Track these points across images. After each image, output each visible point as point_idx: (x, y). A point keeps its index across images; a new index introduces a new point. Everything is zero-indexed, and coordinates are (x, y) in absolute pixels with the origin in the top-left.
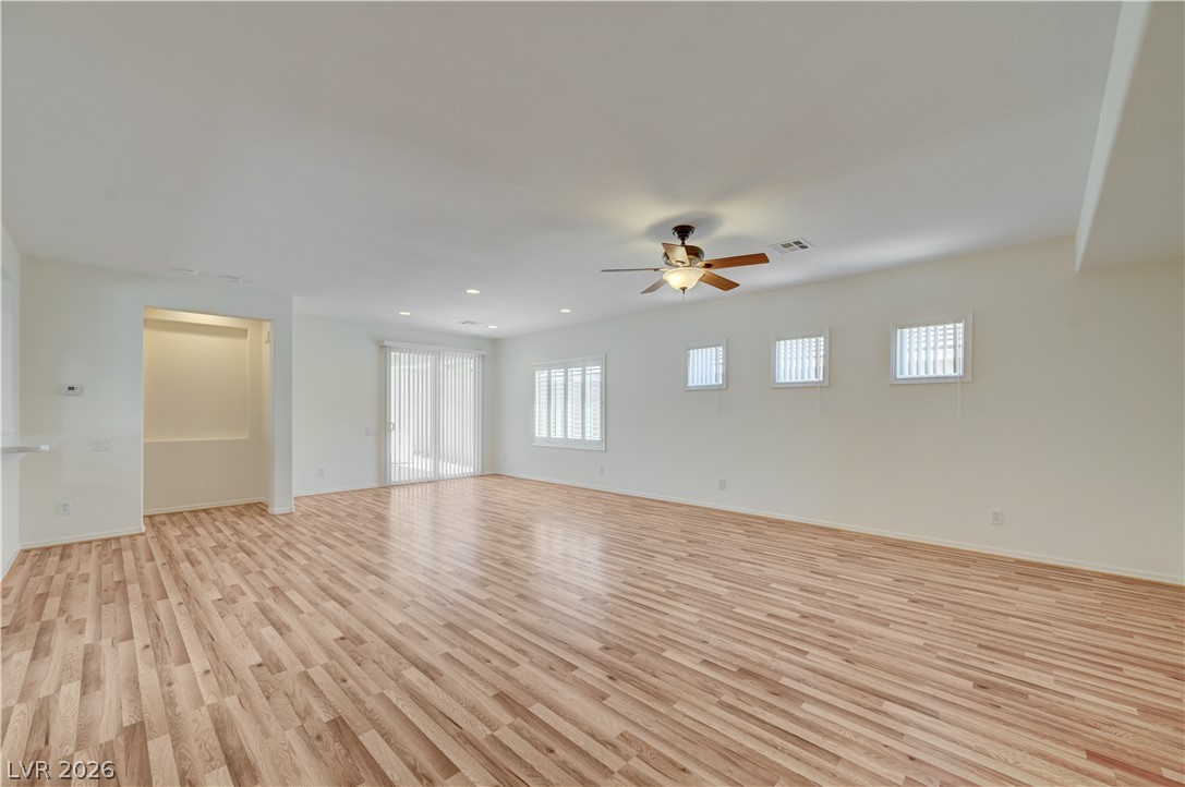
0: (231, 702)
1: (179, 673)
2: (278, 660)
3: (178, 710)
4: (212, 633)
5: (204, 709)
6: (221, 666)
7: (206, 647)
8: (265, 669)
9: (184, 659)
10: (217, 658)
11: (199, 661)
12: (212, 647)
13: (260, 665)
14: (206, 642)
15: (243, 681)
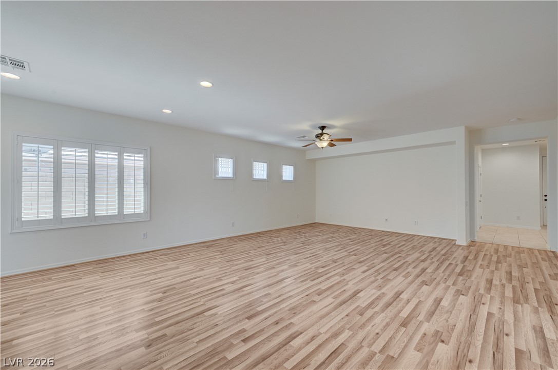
0: (482, 291)
1: (495, 310)
2: (455, 292)
3: (500, 299)
4: (469, 319)
5: (491, 295)
6: (477, 303)
7: (476, 314)
8: (462, 293)
9: (490, 315)
10: (476, 306)
11: (484, 311)
12: (474, 311)
13: (463, 295)
14: (475, 316)
15: (473, 294)
